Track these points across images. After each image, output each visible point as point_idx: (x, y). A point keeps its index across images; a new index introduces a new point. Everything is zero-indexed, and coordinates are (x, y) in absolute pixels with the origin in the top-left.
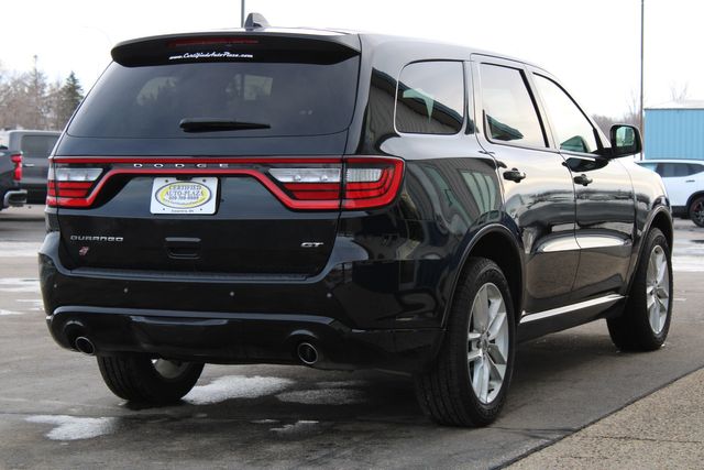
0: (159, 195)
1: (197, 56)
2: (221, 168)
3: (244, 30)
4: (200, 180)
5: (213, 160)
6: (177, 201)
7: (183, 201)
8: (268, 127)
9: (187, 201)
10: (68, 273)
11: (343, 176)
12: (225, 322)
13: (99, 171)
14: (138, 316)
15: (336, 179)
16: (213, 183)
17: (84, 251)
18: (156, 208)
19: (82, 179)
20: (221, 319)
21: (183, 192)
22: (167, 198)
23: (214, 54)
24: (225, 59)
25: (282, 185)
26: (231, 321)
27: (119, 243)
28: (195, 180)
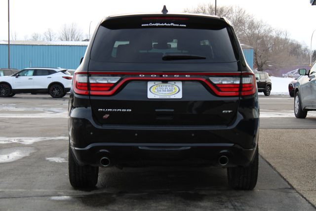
0: (151, 90)
1: (157, 24)
2: (186, 77)
3: (162, 13)
4: (173, 83)
5: (182, 73)
6: (161, 92)
7: (165, 92)
8: (205, 58)
9: (167, 92)
10: (100, 127)
11: (241, 81)
12: (189, 148)
13: (118, 78)
14: (142, 146)
15: (238, 82)
16: (180, 84)
17: (107, 116)
18: (150, 96)
19: (105, 82)
20: (186, 146)
21: (164, 88)
22: (156, 91)
23: (165, 24)
24: (172, 27)
25: (215, 85)
26: (192, 148)
27: (129, 112)
28: (169, 82)
